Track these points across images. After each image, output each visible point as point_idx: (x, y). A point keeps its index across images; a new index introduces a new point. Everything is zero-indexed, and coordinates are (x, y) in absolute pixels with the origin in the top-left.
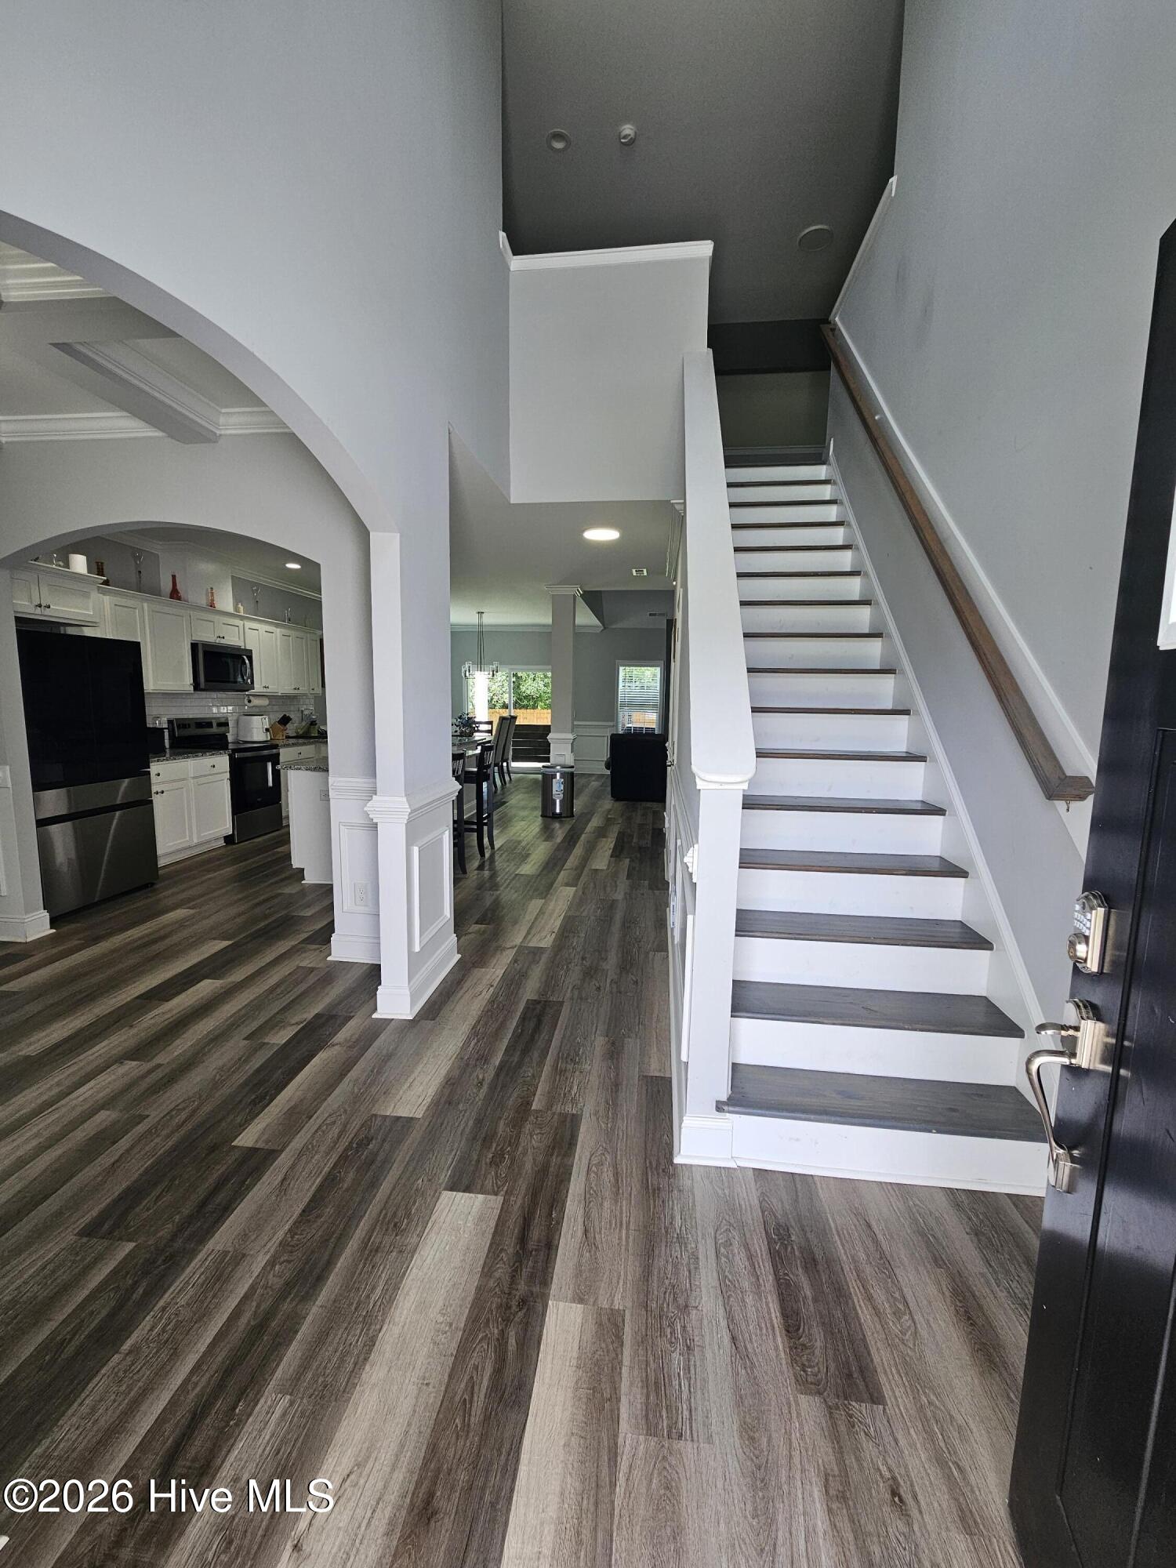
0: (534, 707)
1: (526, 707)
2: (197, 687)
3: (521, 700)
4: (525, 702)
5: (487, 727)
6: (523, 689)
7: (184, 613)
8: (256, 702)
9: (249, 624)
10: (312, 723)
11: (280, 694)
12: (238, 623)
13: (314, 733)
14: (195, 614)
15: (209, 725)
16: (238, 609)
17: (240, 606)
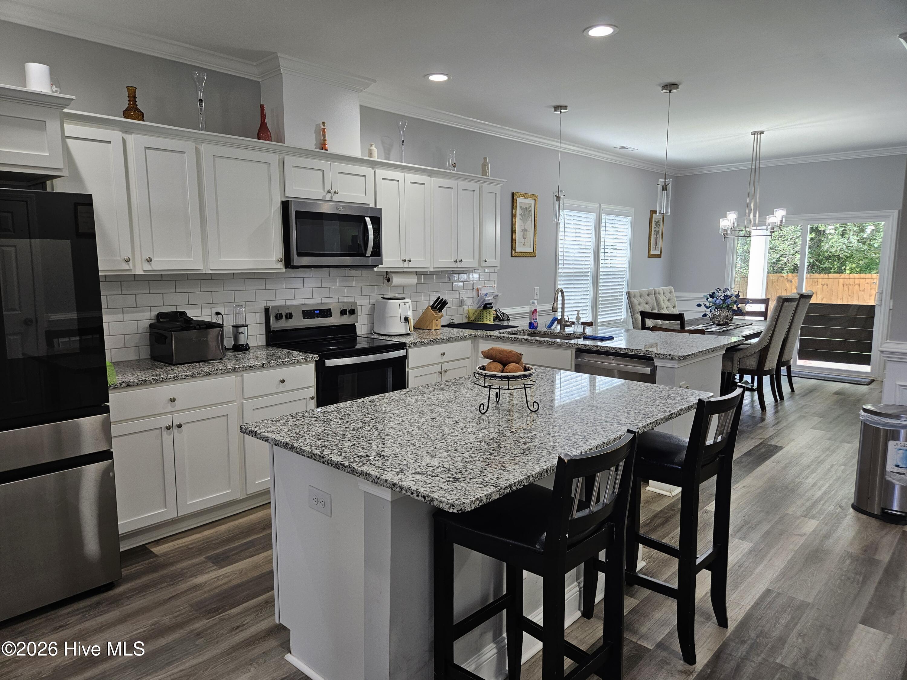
0: (840, 271)
1: (828, 271)
2: (288, 262)
3: (820, 262)
4: (828, 265)
5: (761, 308)
6: (825, 247)
7: (274, 159)
8: (396, 280)
9: (381, 173)
10: (487, 306)
11: (432, 270)
12: (368, 171)
13: (489, 320)
14: (290, 160)
15: (326, 313)
16: (370, 154)
17: (373, 147)
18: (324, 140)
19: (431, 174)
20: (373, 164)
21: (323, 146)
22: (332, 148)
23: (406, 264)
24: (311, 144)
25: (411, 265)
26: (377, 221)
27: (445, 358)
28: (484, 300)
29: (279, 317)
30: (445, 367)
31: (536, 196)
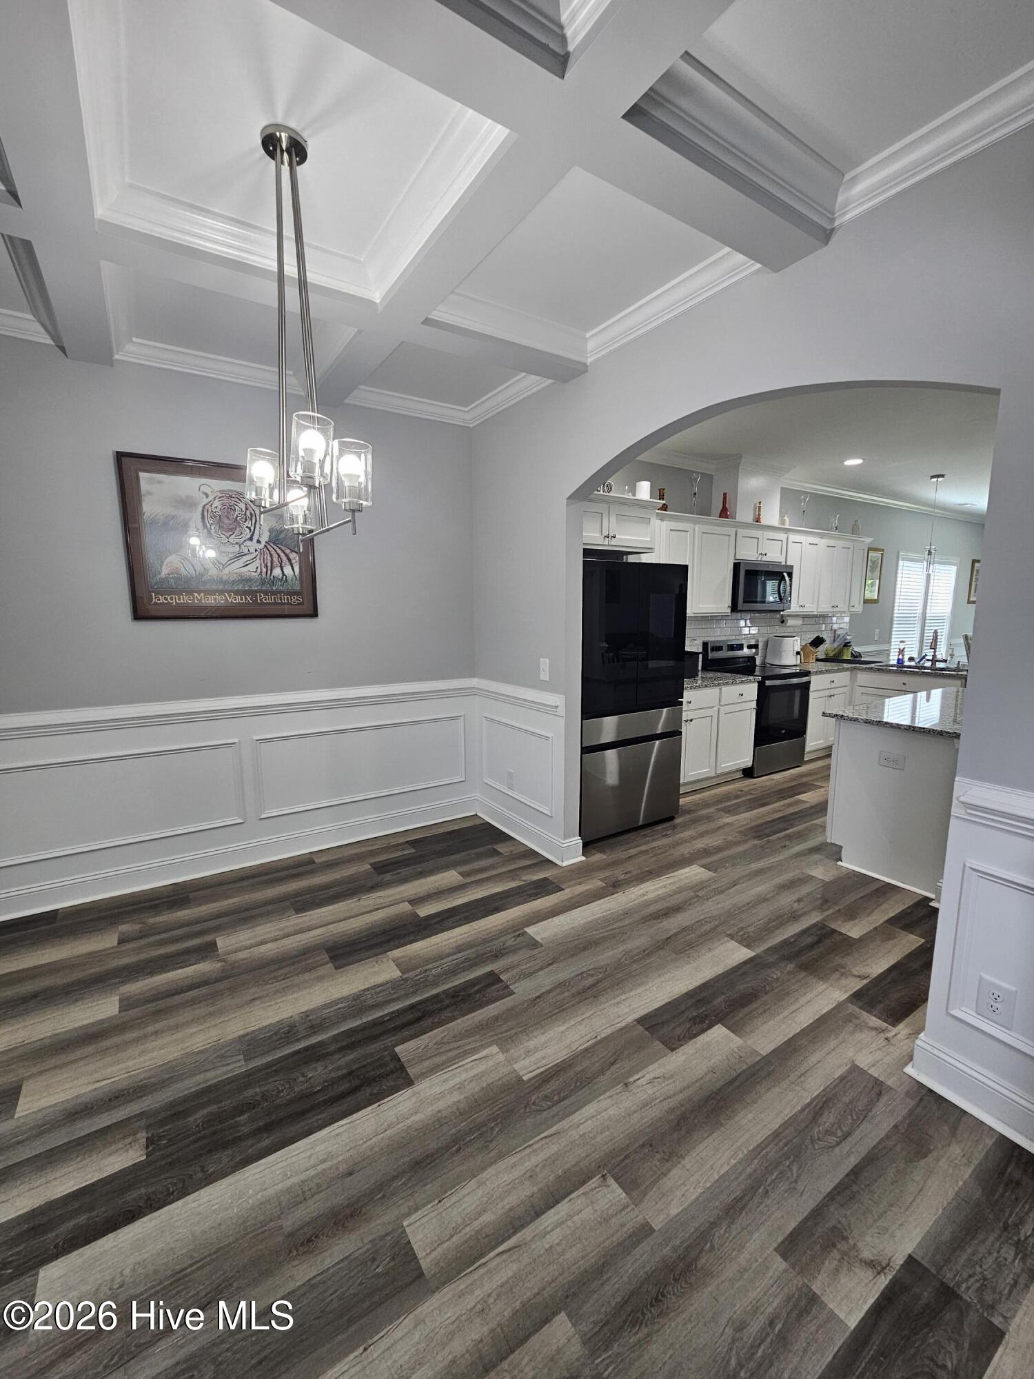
7: (732, 531)
8: (790, 622)
9: (793, 537)
10: (847, 645)
11: (816, 613)
12: (783, 536)
13: (847, 657)
14: (741, 532)
15: (740, 647)
16: (783, 522)
17: (786, 518)
18: (759, 515)
19: (822, 536)
20: (787, 531)
21: (758, 520)
22: (764, 521)
23: (801, 609)
24: (749, 518)
25: (804, 609)
26: (790, 575)
27: (833, 685)
28: (845, 639)
29: (714, 649)
30: (832, 692)
31: (883, 550)
